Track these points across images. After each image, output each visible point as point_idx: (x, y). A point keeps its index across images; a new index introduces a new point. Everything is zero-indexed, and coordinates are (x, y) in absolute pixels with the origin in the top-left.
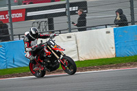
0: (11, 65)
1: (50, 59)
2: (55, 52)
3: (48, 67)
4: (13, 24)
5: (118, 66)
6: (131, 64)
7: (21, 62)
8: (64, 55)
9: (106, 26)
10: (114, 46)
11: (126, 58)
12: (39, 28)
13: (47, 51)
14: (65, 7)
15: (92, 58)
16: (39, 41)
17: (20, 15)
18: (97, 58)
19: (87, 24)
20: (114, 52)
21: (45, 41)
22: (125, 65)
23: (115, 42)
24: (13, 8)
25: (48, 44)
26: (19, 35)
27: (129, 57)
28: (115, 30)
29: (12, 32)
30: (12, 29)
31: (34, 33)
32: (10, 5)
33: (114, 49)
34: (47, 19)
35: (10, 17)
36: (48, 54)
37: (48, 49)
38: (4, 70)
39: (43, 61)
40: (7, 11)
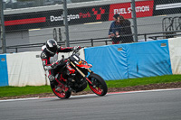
0: (134, 74)
4: (138, 20)
7: (147, 71)
12: (171, 25)
17: (147, 8)
25: (71, 60)
26: (145, 35)
29: (136, 31)
30: (135, 27)
31: (51, 46)
36: (72, 72)
38: (125, 80)
39: (67, 80)
40: (129, 3)
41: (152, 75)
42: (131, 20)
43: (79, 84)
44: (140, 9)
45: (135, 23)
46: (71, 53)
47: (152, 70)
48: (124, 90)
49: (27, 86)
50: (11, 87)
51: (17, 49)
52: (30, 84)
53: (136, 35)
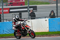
0: (2, 33)
1: (24, 31)
2: (26, 28)
3: (23, 34)
4: (4, 14)
5: (50, 36)
6: (56, 35)
8: (30, 29)
9: (45, 18)
10: (48, 27)
11: (53, 32)
13: (23, 27)
14: (27, 8)
15: (38, 32)
16: (19, 22)
17: (7, 11)
18: (41, 32)
19: (36, 16)
20: (48, 29)
21: (22, 22)
22: (53, 36)
23: (49, 25)
25: (23, 24)
26: (6, 20)
27: (55, 32)
28: (49, 19)
29: (3, 18)
30: (3, 17)
31: (17, 18)
32: (3, 6)
33: (48, 28)
34: (19, 13)
35: (3, 11)
37: (23, 26)
39: (21, 31)
40: (1, 9)
42: (2, 15)
44: (5, 11)
46: (23, 22)
47: (8, 32)
53: (3, 20)
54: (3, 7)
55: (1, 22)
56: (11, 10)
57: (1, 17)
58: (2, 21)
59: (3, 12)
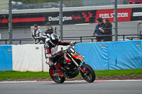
0: (113, 66)
3: (68, 74)
4: (119, 23)
7: (124, 64)
17: (126, 15)
24: (119, 6)
26: (124, 36)
29: (116, 32)
30: (116, 29)
31: (53, 38)
35: (115, 15)
36: (68, 61)
37: (68, 56)
38: (105, 71)
39: (63, 68)
40: (113, 10)
41: (128, 68)
42: (113, 24)
43: (72, 71)
44: (120, 15)
45: (116, 26)
47: (128, 64)
48: (105, 79)
49: (27, 72)
50: (14, 71)
51: (21, 42)
52: (29, 70)
53: (117, 36)
54: (116, 6)
55: (111, 40)
56: (135, 14)
57: (111, 30)
58: (114, 38)
59: (116, 18)
